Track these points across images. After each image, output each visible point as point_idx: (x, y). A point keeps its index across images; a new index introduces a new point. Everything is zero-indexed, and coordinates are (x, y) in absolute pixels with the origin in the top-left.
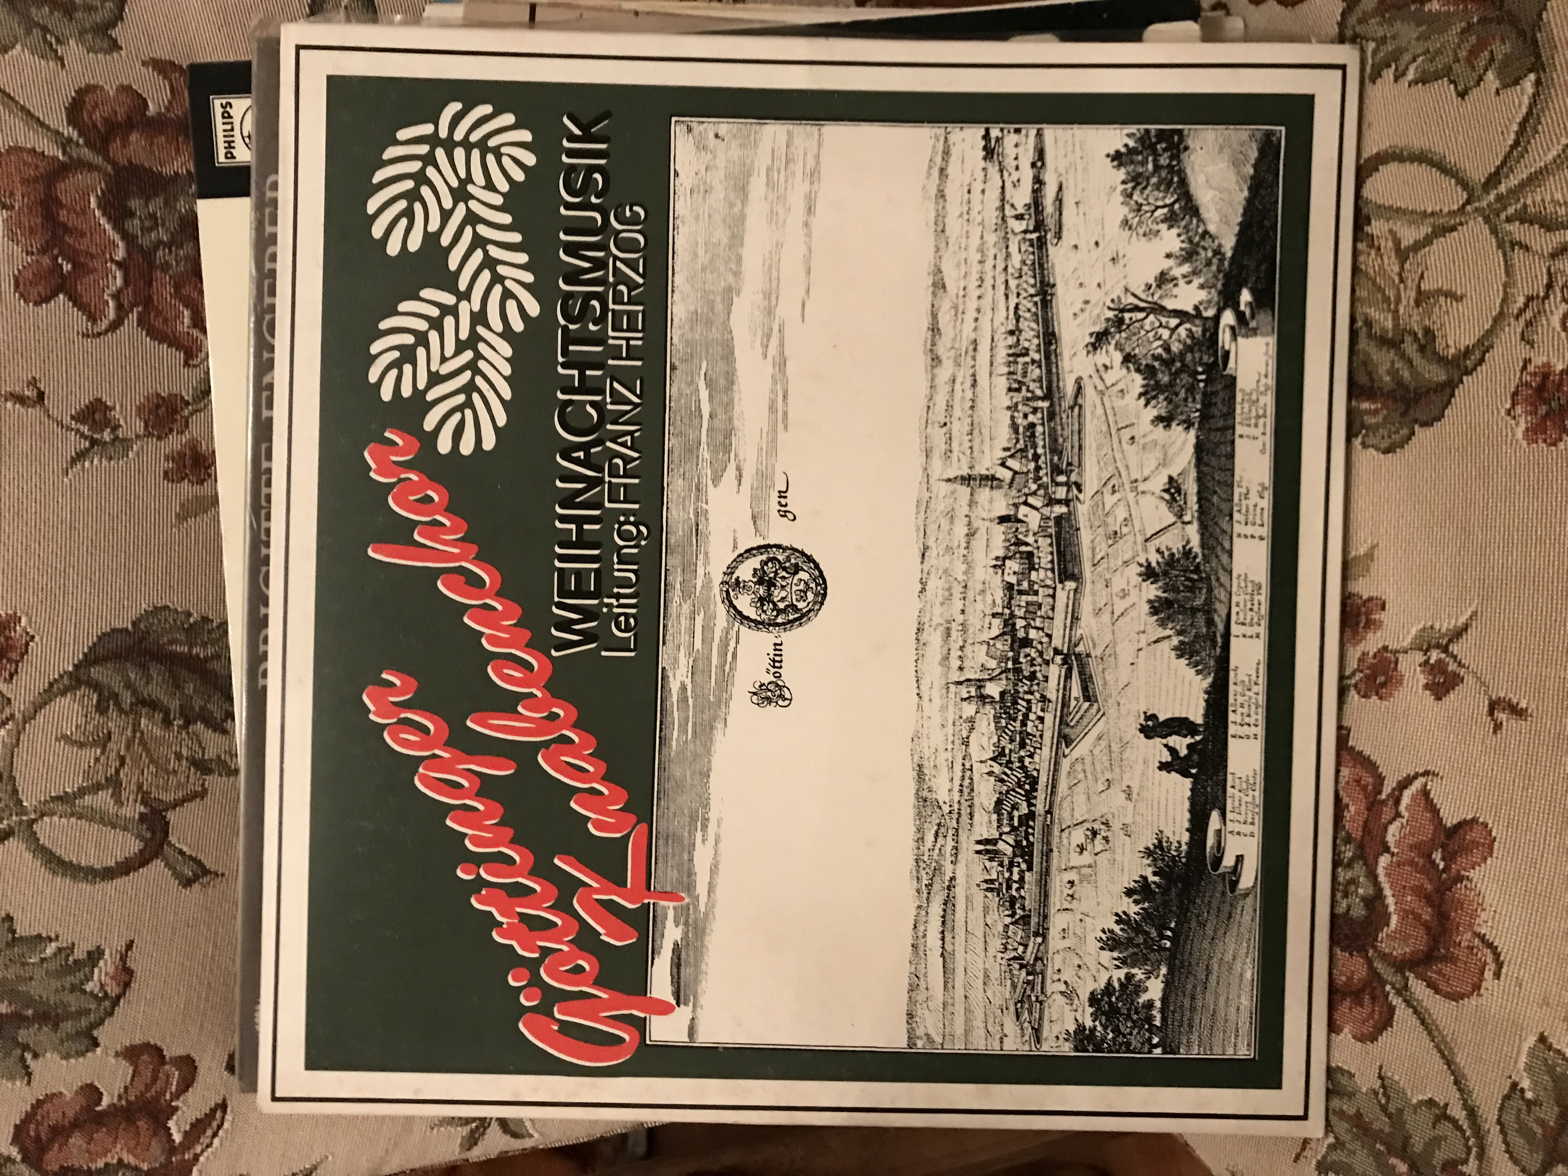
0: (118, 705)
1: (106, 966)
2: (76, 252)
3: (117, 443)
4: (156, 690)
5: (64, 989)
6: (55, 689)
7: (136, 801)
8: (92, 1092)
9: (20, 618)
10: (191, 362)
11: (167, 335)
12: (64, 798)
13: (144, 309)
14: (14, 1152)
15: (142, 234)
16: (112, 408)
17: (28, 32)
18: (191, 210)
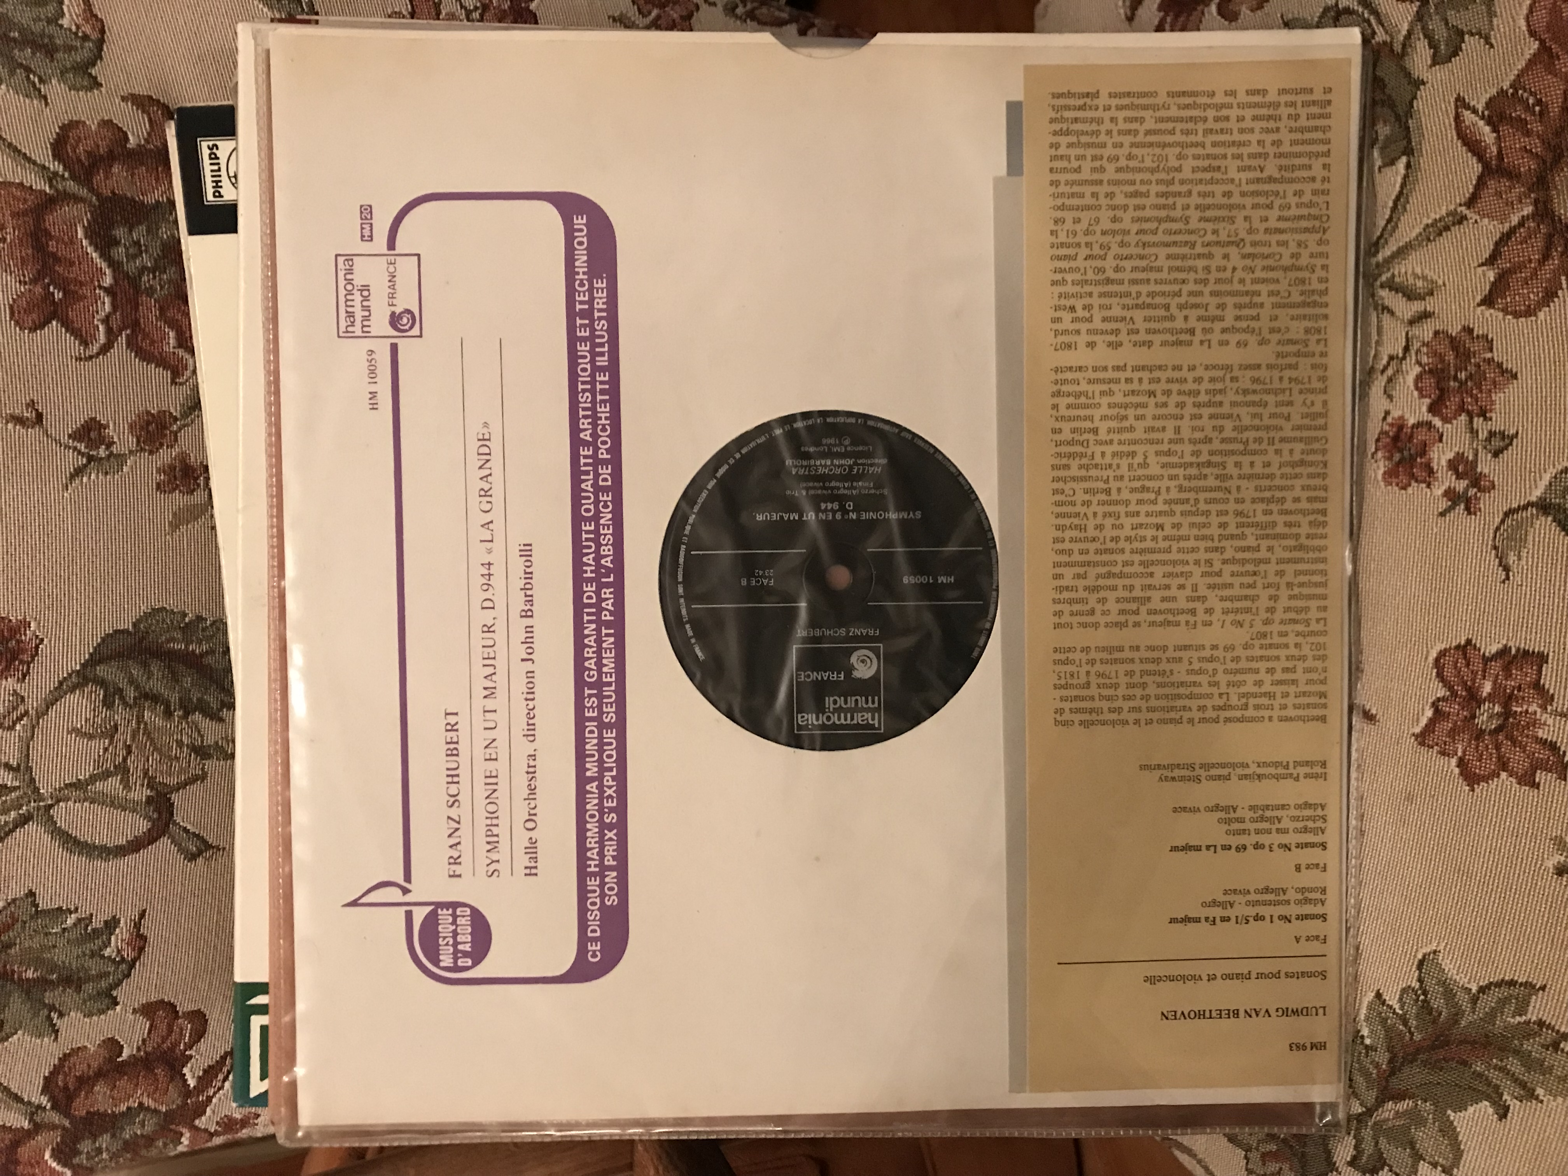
0: (122, 698)
1: (122, 933)
2: (66, 281)
3: (112, 459)
4: (157, 684)
5: (84, 955)
6: (65, 687)
7: (143, 785)
8: (113, 1045)
9: (30, 623)
10: (177, 380)
11: (154, 356)
12: (77, 785)
13: (132, 332)
14: (44, 1101)
15: (128, 261)
16: (106, 427)
17: (12, 73)
18: (173, 236)
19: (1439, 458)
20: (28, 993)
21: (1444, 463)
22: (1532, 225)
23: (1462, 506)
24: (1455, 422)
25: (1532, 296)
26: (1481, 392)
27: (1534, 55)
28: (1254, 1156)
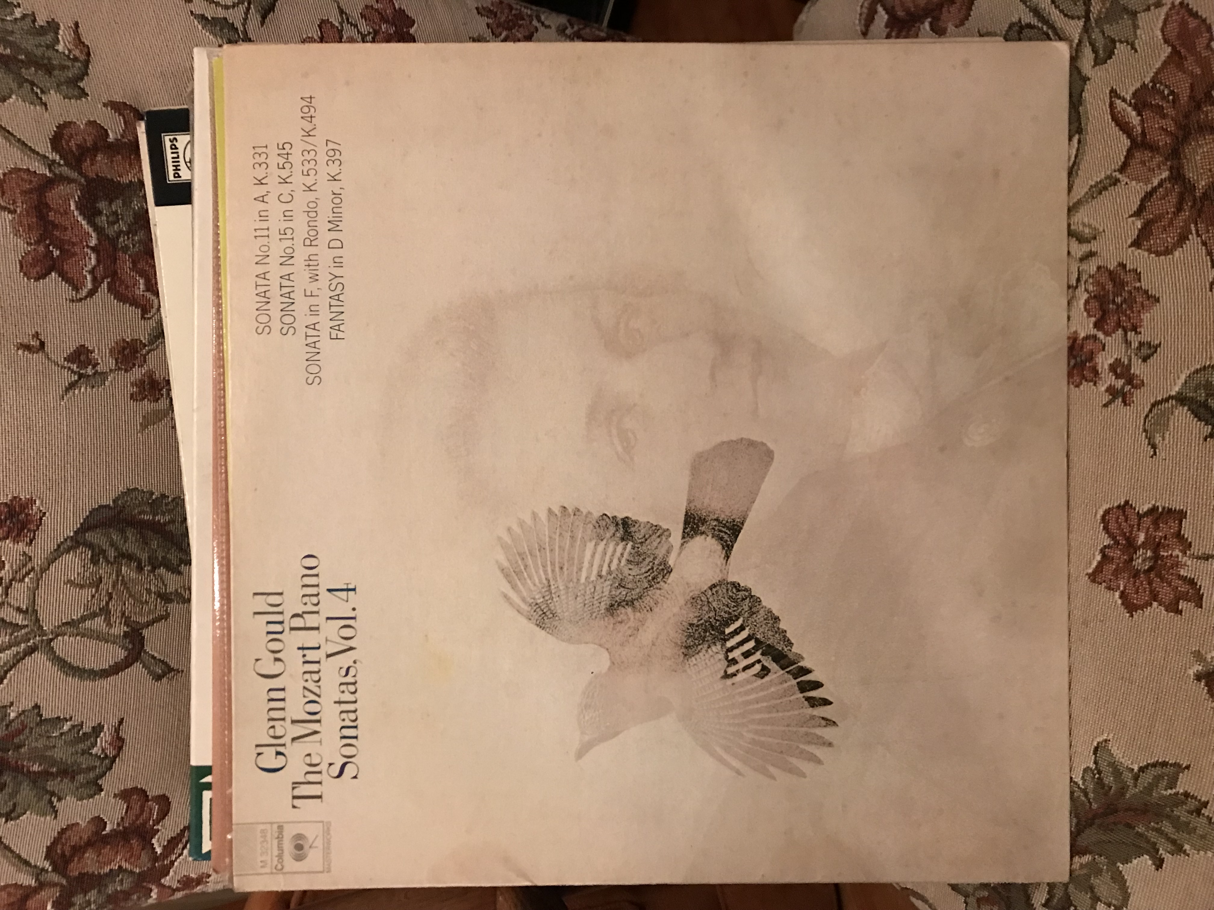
0: (105, 558)
1: (105, 736)
2: (62, 241)
3: (97, 376)
4: (132, 546)
5: (77, 753)
6: (62, 549)
7: (121, 623)
8: (99, 822)
9: (35, 501)
10: (146, 316)
11: (128, 298)
12: (71, 624)
13: (112, 280)
14: (47, 865)
15: (108, 227)
16: (92, 352)
17: (20, 86)
18: (143, 208)
19: (1102, 363)
20: (34, 782)
21: (1106, 367)
22: (1169, 185)
23: (1120, 400)
24: (1114, 335)
25: (1169, 239)
26: (1133, 312)
27: (1168, 57)
28: (972, 900)
